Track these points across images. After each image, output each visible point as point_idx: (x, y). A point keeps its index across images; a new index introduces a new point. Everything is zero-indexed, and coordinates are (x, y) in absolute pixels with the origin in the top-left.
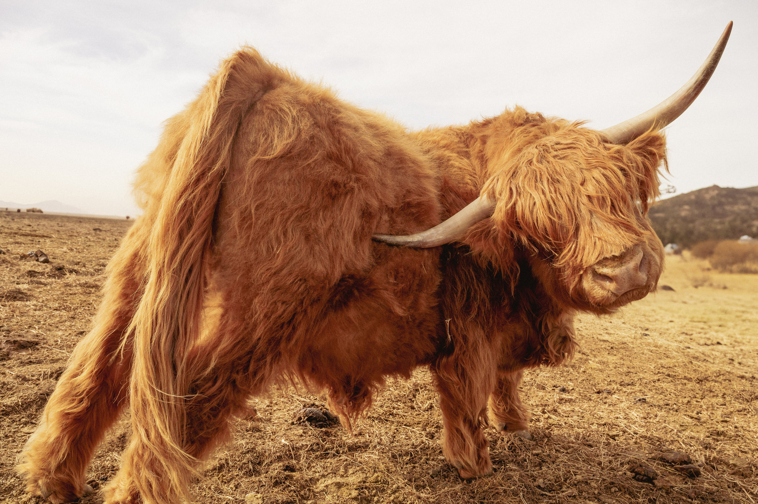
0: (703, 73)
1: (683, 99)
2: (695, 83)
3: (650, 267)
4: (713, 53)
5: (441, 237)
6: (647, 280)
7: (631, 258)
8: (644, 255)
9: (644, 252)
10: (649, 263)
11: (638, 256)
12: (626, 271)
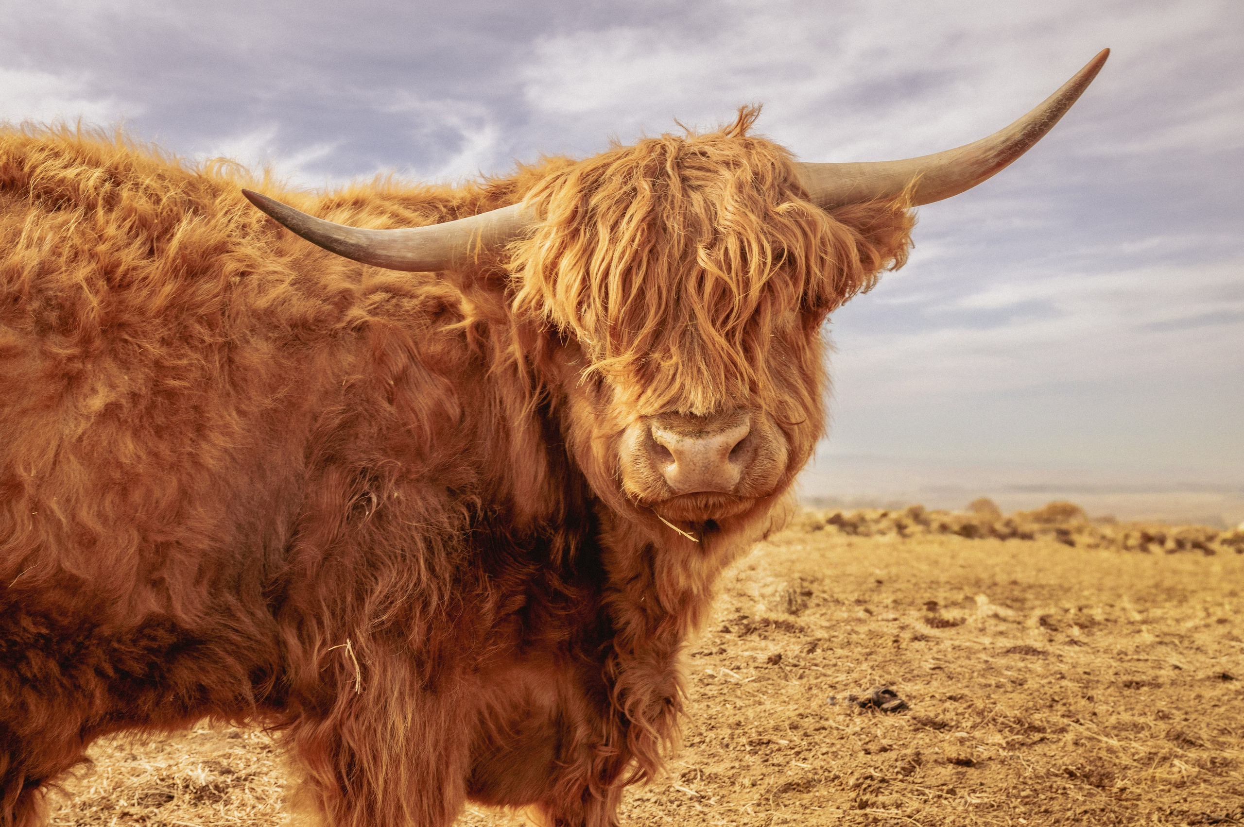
0: (1024, 129)
1: (972, 164)
2: (1004, 142)
3: (754, 460)
4: (1054, 98)
5: (410, 255)
6: (739, 483)
7: (722, 430)
8: (750, 432)
9: (751, 428)
10: (756, 451)
11: (738, 430)
12: (702, 449)
